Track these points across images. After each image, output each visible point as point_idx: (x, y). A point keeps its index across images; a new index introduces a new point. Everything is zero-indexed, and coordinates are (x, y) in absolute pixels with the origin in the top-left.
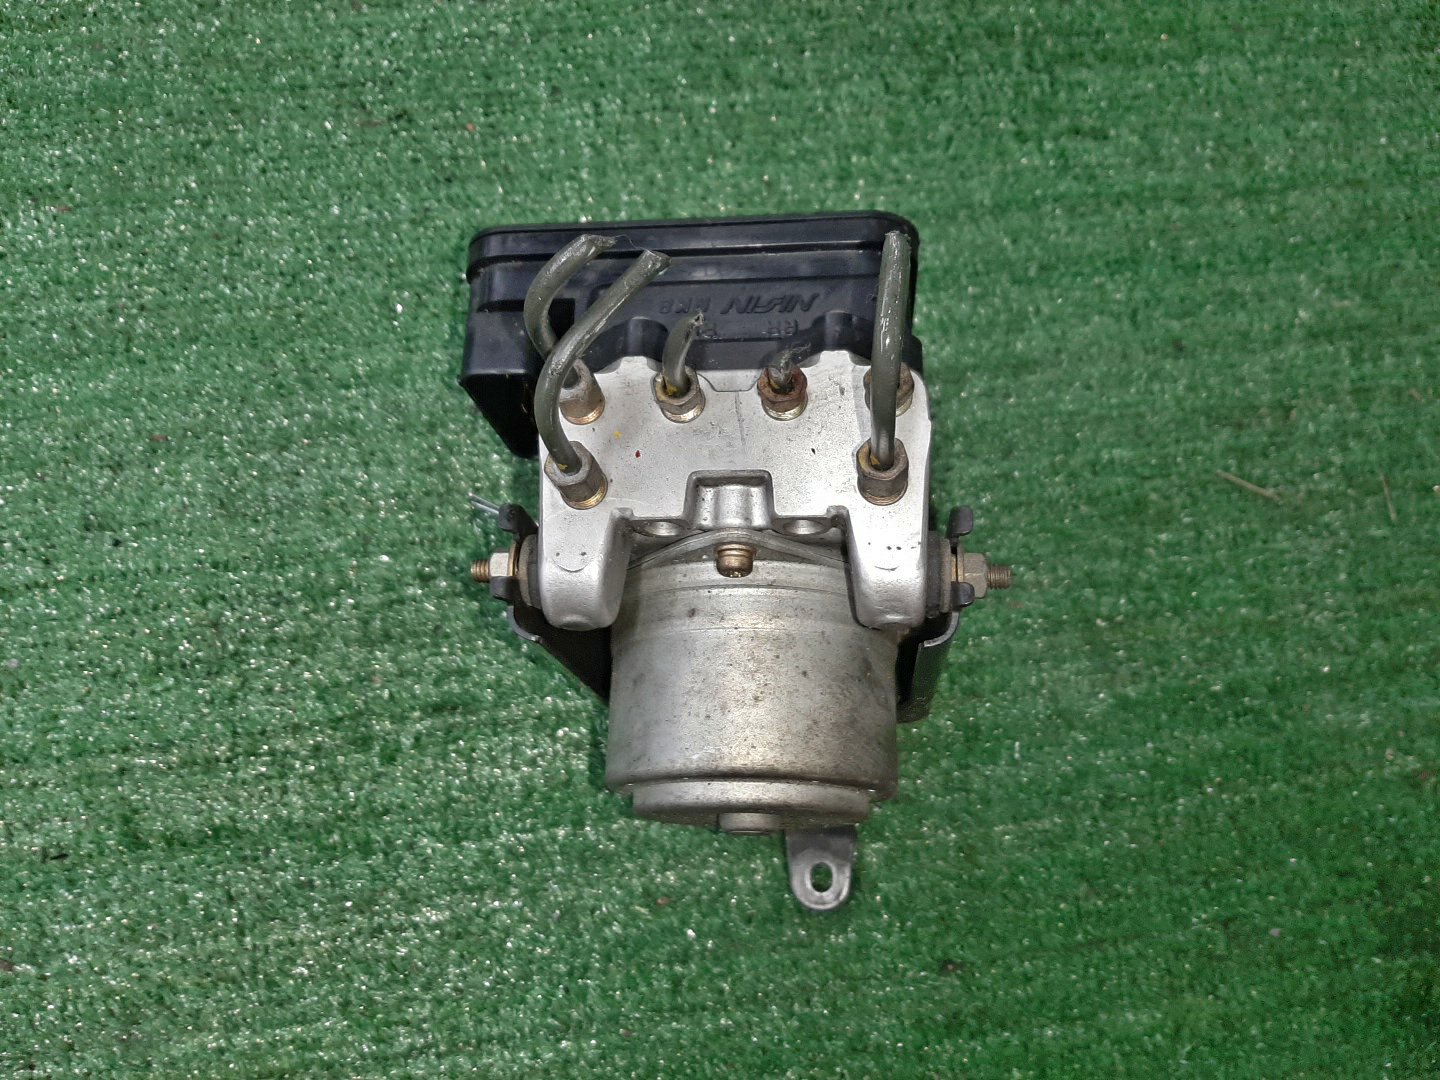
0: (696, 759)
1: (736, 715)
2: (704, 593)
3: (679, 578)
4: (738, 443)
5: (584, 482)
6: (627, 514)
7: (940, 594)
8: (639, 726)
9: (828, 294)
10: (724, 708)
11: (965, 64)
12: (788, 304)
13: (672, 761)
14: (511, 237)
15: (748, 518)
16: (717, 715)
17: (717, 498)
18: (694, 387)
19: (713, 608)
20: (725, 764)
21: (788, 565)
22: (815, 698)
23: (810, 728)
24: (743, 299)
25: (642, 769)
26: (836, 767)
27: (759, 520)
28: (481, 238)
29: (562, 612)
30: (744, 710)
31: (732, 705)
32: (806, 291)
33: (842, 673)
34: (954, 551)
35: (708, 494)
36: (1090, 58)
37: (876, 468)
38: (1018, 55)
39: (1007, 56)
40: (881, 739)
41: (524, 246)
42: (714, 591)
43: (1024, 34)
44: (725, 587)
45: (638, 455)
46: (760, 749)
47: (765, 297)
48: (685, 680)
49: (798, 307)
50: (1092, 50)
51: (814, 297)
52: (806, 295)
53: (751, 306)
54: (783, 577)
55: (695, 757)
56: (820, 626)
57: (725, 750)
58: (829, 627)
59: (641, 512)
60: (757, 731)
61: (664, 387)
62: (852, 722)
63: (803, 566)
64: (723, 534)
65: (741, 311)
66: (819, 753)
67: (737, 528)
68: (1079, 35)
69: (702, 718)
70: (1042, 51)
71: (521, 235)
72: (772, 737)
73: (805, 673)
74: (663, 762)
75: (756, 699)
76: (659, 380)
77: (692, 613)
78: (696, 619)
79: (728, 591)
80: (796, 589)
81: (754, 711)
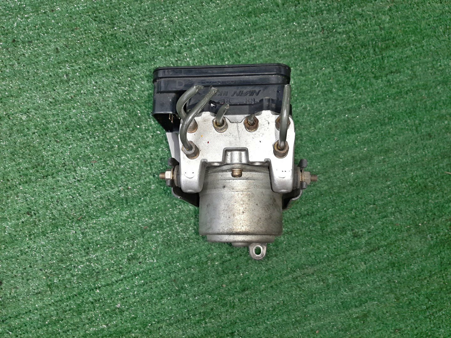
0: (226, 230)
1: (237, 217)
2: (228, 181)
3: (220, 176)
4: (238, 139)
5: (194, 153)
6: (206, 161)
7: (297, 184)
8: (209, 219)
9: (264, 90)
10: (234, 215)
11: (356, 58)
12: (252, 93)
13: (219, 230)
14: (166, 71)
15: (241, 161)
16: (232, 217)
17: (231, 155)
18: (225, 123)
19: (230, 186)
20: (235, 231)
21: (252, 173)
22: (259, 212)
23: (258, 220)
24: (238, 91)
25: (210, 231)
26: (266, 231)
27: (244, 161)
28: (156, 71)
29: (187, 189)
30: (240, 216)
31: (236, 214)
32: (257, 89)
33: (267, 204)
34: (301, 171)
35: (229, 153)
36: (392, 47)
37: (280, 150)
38: (372, 51)
39: (368, 52)
40: (279, 222)
41: (171, 73)
42: (231, 181)
43: (372, 44)
44: (234, 179)
45: (208, 142)
46: (245, 227)
47: (245, 91)
48: (222, 206)
49: (255, 94)
50: (392, 44)
51: (260, 91)
52: (257, 91)
53: (241, 94)
54: (251, 176)
55: (226, 229)
56: (261, 190)
57: (234, 227)
58: (264, 190)
59: (209, 160)
60: (244, 222)
61: (216, 123)
62: (270, 218)
63: (256, 173)
64: (233, 166)
65: (237, 95)
66: (261, 227)
67: (237, 164)
68: (388, 40)
69: (228, 218)
70: (378, 48)
71: (170, 70)
72: (248, 223)
73: (257, 204)
74: (216, 231)
75: (243, 212)
76: (215, 121)
77: (224, 187)
78: (225, 189)
79: (235, 181)
80: (254, 180)
81: (242, 216)
